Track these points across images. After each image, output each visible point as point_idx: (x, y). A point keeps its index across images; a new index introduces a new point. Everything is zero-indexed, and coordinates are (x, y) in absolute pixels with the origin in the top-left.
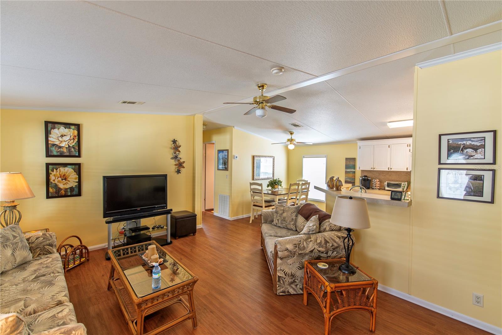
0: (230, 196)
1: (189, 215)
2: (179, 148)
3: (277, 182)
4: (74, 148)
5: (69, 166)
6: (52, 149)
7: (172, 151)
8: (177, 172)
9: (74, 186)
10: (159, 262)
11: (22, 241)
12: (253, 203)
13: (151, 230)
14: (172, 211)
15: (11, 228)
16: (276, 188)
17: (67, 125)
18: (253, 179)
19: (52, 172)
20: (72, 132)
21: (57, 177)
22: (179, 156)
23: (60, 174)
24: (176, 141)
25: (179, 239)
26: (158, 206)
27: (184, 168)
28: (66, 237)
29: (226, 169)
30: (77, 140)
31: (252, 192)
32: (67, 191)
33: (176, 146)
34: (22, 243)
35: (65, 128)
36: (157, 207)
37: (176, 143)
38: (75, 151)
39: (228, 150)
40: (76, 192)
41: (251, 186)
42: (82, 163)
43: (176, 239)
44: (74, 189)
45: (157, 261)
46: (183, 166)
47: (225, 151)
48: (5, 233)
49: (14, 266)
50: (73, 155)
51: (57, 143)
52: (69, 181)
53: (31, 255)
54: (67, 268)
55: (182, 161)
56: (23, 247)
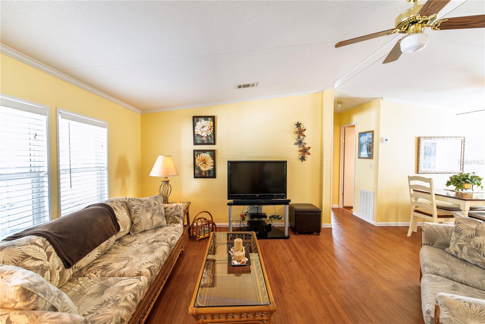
0: (376, 193)
1: (312, 209)
2: (304, 132)
3: (469, 178)
4: (211, 137)
5: (207, 152)
6: (197, 138)
7: (296, 136)
8: (300, 159)
9: (211, 169)
10: (242, 261)
11: (159, 209)
12: (414, 207)
13: (268, 219)
14: (290, 202)
15: (155, 197)
16: (466, 187)
17: (206, 118)
18: (418, 172)
19: (197, 157)
20: (209, 123)
21: (200, 161)
22: (304, 141)
23: (202, 159)
24: (300, 124)
25: (299, 236)
26: (277, 194)
27: (309, 154)
28: (200, 211)
29: (370, 157)
30: (213, 130)
31: (412, 190)
32: (206, 173)
33: (300, 130)
34: (159, 210)
35: (205, 121)
36: (276, 196)
37: (300, 126)
38: (212, 139)
39: (372, 132)
40: (212, 174)
41: (411, 182)
42: (217, 150)
43: (295, 234)
44: (210, 172)
45: (240, 260)
46: (308, 152)
47: (368, 134)
48: (150, 201)
49: (152, 227)
50: (210, 142)
51: (200, 133)
52: (207, 165)
53: (165, 221)
54: (198, 237)
55: (307, 146)
56: (160, 214)
